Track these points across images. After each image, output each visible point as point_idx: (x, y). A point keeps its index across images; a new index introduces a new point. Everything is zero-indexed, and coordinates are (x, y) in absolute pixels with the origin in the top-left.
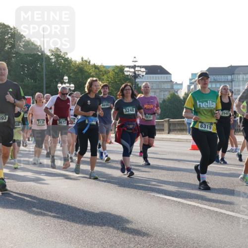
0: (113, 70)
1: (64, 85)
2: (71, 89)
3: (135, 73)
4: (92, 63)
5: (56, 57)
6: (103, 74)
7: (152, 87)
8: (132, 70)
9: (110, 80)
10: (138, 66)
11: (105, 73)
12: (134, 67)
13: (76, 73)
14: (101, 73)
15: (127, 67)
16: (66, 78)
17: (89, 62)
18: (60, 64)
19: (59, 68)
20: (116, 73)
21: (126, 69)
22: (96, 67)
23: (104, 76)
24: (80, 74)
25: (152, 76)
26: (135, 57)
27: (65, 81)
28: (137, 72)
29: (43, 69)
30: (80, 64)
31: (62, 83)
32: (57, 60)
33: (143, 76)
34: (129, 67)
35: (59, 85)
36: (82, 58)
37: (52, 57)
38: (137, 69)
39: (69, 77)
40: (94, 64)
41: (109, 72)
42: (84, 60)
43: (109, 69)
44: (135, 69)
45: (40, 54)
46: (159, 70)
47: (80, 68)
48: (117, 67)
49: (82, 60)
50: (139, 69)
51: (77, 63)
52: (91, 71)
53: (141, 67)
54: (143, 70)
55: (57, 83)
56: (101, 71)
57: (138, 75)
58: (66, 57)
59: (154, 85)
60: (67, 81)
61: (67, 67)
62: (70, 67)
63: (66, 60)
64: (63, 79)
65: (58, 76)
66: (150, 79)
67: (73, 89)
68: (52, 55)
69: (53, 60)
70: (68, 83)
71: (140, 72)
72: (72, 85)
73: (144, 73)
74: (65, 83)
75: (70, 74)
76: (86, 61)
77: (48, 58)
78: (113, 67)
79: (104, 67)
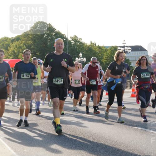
0: (110, 49)
1: (79, 59)
2: (84, 61)
3: (124, 51)
4: (97, 45)
5: (74, 42)
6: (104, 51)
7: (135, 59)
8: (123, 49)
9: (108, 55)
10: (126, 46)
11: (105, 51)
12: (124, 47)
13: (87, 51)
14: (103, 51)
15: (119, 47)
16: (81, 54)
17: (95, 44)
18: (77, 46)
19: (76, 48)
20: (112, 51)
21: (119, 48)
22: (99, 47)
23: (104, 53)
24: (89, 52)
25: (135, 52)
26: (124, 41)
27: (80, 56)
28: (125, 50)
29: (66, 49)
30: (89, 45)
31: (79, 57)
32: (75, 43)
33: (129, 52)
34: (121, 47)
35: (77, 59)
36: (91, 42)
37: (72, 41)
38: (125, 48)
39: (83, 54)
40: (98, 45)
41: (108, 50)
42: (92, 43)
43: (108, 48)
44: (124, 48)
45: (65, 40)
46: (140, 49)
47: (89, 48)
48: (113, 47)
49: (91, 43)
50: (127, 48)
51: (88, 44)
52: (96, 50)
53: (128, 47)
54: (130, 48)
55: (75, 58)
56: (103, 50)
57: (127, 52)
58: (81, 41)
59: (137, 58)
60: (81, 56)
61: (81, 48)
62: (83, 47)
63: (81, 43)
64: (79, 55)
65: (76, 53)
66: (134, 54)
67: (85, 61)
68: (72, 40)
69: (73, 43)
70: (82, 57)
71: (127, 50)
72: (85, 59)
73: (130, 51)
74: (80, 58)
75: (83, 52)
76: (93, 44)
77: (70, 42)
78: (110, 47)
79: (105, 47)
